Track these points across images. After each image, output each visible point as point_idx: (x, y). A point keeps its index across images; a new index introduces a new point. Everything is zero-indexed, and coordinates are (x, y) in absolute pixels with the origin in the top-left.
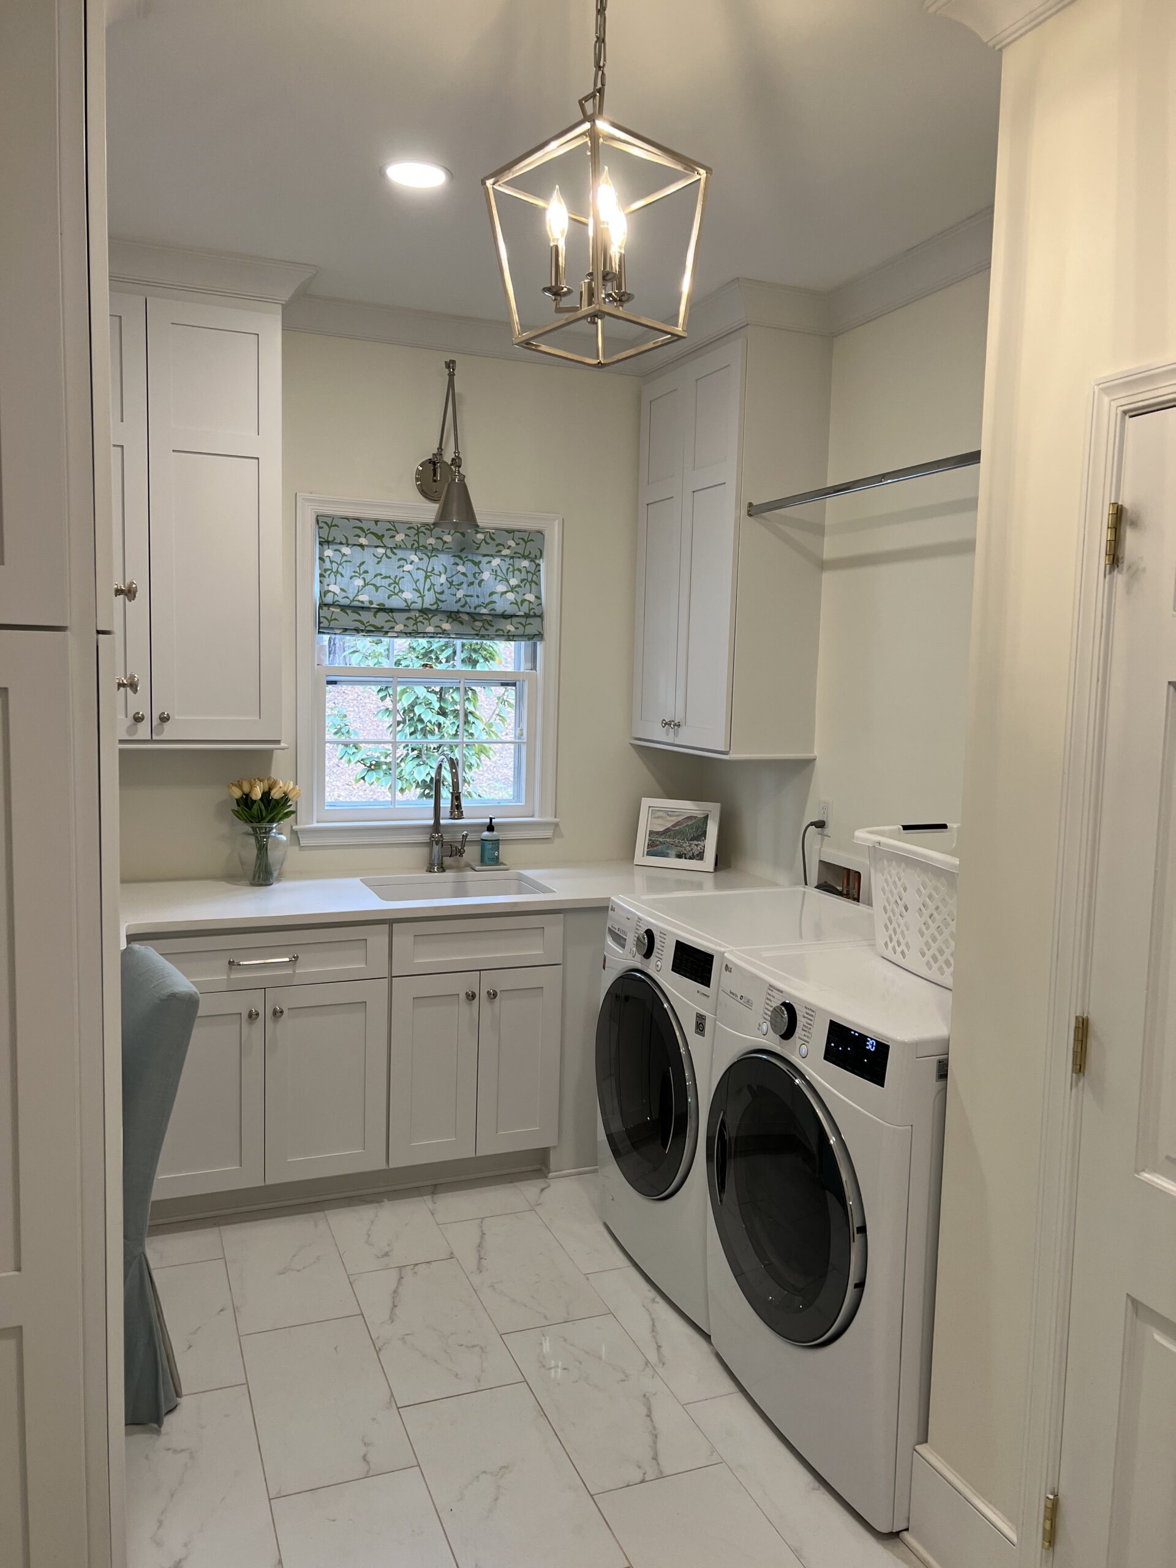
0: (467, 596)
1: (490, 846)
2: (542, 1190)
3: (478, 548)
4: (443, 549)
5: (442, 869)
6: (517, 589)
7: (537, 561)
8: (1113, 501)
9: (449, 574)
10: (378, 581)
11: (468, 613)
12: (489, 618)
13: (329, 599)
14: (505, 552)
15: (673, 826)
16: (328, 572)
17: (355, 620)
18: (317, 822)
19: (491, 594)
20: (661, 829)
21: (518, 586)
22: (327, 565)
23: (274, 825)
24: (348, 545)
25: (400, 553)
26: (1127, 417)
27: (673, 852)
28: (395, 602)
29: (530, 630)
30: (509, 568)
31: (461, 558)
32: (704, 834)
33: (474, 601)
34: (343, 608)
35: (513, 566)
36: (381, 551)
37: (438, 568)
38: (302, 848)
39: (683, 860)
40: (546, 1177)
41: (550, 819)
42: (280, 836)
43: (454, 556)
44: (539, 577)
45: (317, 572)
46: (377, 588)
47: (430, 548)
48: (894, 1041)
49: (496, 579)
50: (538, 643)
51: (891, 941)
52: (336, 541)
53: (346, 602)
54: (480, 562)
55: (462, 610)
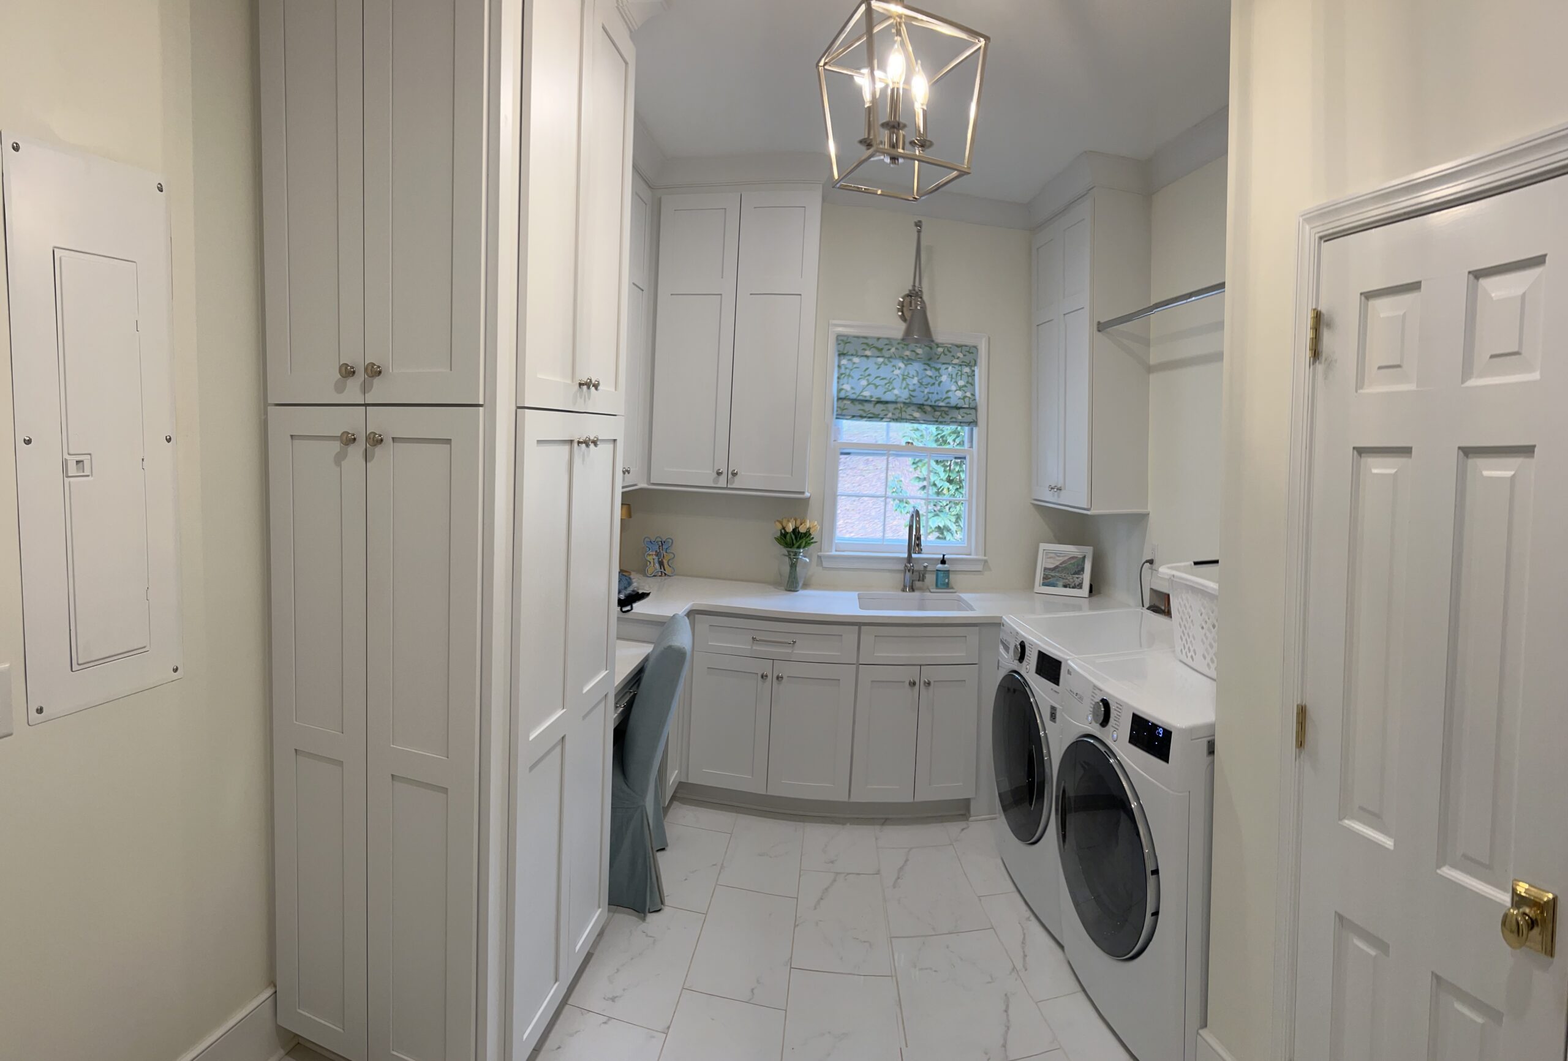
0: (929, 393)
1: (942, 575)
2: (963, 830)
3: (938, 358)
4: (916, 358)
5: (912, 589)
6: (964, 388)
7: (973, 368)
8: (1314, 307)
9: (920, 377)
10: (878, 382)
11: (931, 406)
12: (946, 409)
13: (842, 395)
14: (956, 361)
15: (1061, 564)
16: (843, 376)
17: (860, 410)
18: (836, 551)
19: (948, 392)
20: (1052, 566)
21: (965, 386)
22: (843, 370)
23: (802, 551)
24: (857, 356)
25: (894, 362)
26: (1322, 241)
27: (1061, 583)
28: (888, 397)
29: (969, 418)
30: (957, 373)
31: (929, 365)
32: (1083, 570)
33: (934, 397)
34: (853, 401)
35: (961, 371)
36: (881, 360)
37: (912, 373)
38: (825, 568)
39: (1068, 589)
40: (968, 820)
41: (981, 557)
42: (805, 559)
43: (925, 364)
44: (973, 380)
45: (836, 375)
46: (876, 387)
47: (906, 358)
48: (1176, 728)
49: (951, 381)
50: (974, 428)
51: (1184, 649)
52: (849, 353)
53: (854, 396)
54: (940, 369)
55: (926, 403)
